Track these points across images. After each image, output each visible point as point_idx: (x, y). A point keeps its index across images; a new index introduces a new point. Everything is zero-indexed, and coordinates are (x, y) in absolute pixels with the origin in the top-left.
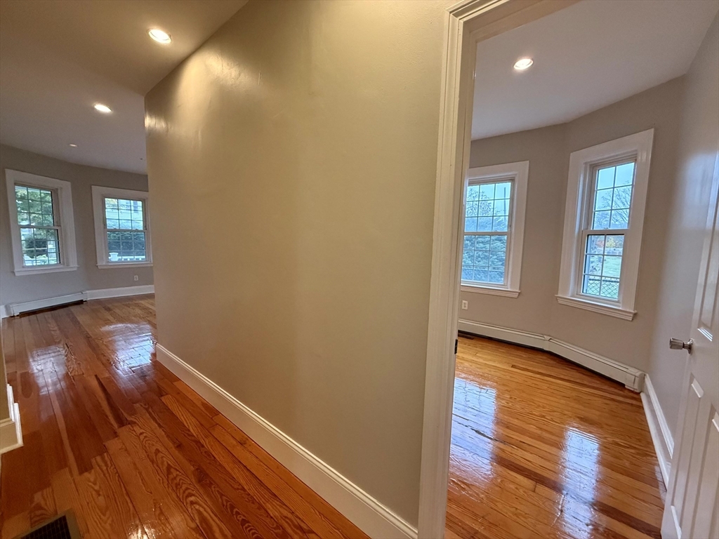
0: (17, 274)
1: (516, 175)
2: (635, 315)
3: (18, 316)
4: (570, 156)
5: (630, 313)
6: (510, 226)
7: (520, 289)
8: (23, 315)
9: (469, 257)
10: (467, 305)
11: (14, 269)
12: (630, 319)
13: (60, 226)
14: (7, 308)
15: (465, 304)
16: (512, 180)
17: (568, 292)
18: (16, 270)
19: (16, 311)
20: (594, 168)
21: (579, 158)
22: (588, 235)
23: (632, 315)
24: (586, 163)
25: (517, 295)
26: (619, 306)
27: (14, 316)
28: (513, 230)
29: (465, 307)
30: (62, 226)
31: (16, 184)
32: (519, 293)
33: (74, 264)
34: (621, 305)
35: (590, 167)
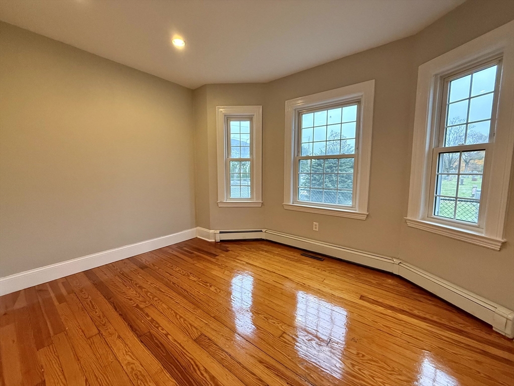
1: (362, 96)
2: (504, 244)
4: (418, 69)
5: (499, 241)
6: (357, 148)
7: (368, 211)
9: (330, 181)
10: (317, 227)
12: (498, 248)
15: (316, 225)
16: (358, 102)
17: (417, 216)
20: (445, 80)
21: (429, 71)
22: (440, 154)
23: (500, 244)
24: (436, 75)
25: (364, 218)
26: (482, 233)
28: (360, 153)
29: (316, 228)
32: (368, 215)
34: (484, 231)
35: (441, 79)
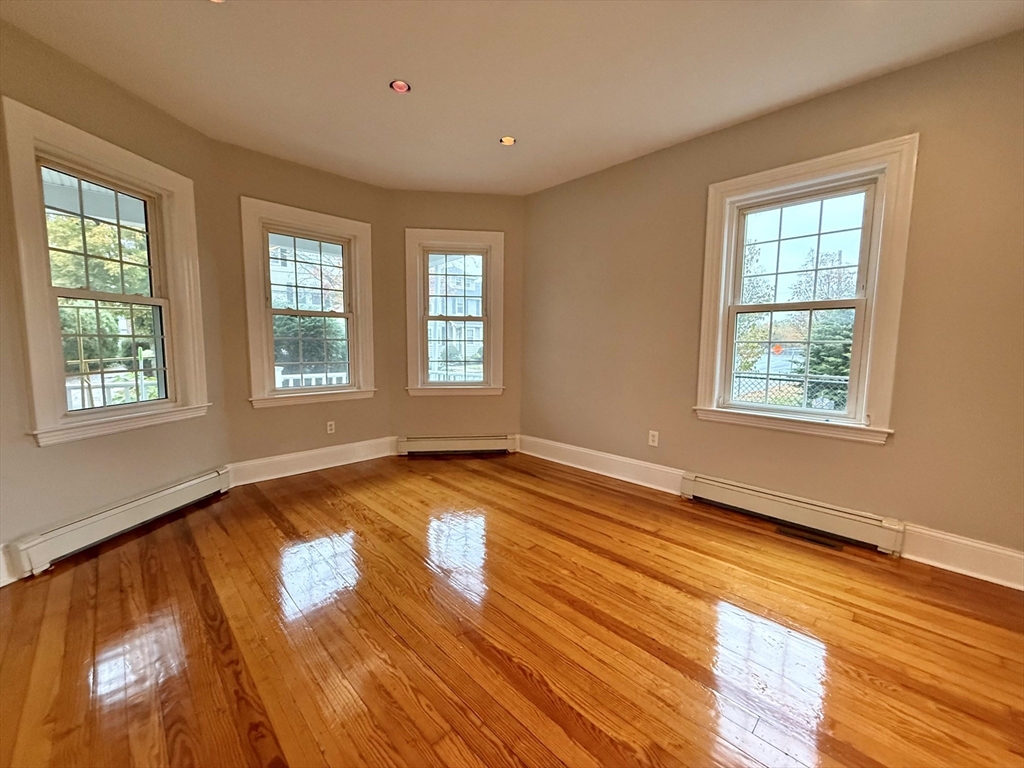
0: (43, 441)
3: (45, 572)
8: (60, 565)
11: (33, 426)
13: (166, 298)
14: (11, 553)
18: (40, 429)
19: (39, 560)
27: (32, 577)
30: (171, 296)
31: (41, 161)
33: (199, 400)
